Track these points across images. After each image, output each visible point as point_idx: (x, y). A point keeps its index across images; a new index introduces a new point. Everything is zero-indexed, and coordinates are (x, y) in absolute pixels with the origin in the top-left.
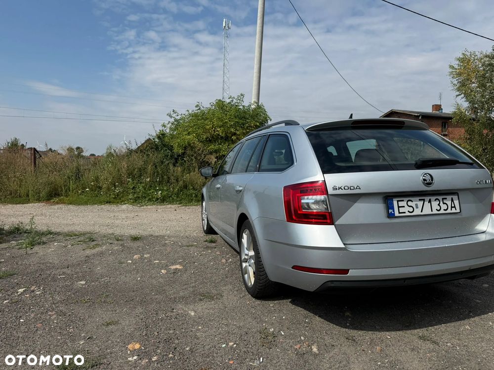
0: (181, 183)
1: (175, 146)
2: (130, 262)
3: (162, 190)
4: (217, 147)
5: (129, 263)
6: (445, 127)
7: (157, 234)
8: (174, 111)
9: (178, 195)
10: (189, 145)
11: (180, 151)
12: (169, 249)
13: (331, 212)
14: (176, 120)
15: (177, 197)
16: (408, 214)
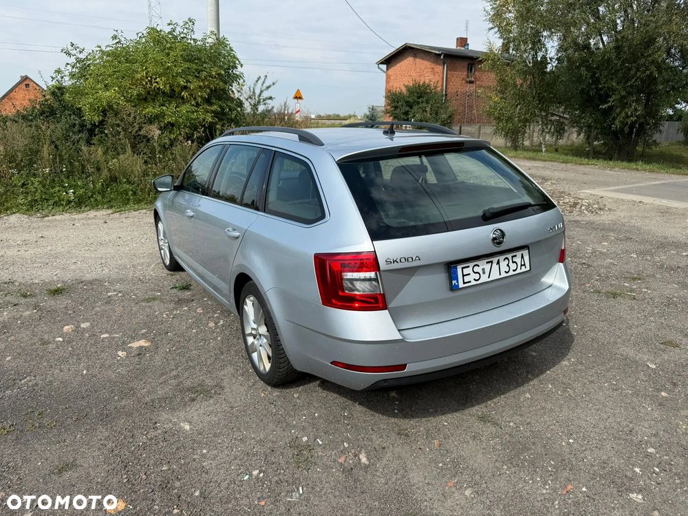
0: (105, 173)
1: (86, 109)
2: (61, 339)
3: (75, 187)
4: (157, 110)
5: (59, 341)
6: (471, 70)
7: (88, 277)
8: (72, 44)
9: (102, 192)
10: (111, 107)
11: (97, 119)
12: (119, 309)
13: (384, 294)
14: (79, 60)
15: (103, 197)
16: (474, 283)
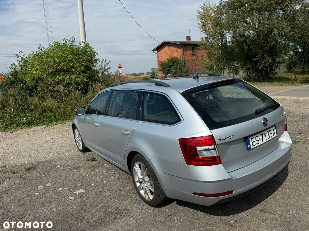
0: (40, 109)
1: (28, 80)
2: (38, 193)
3: (26, 116)
4: (61, 78)
5: (37, 195)
6: (194, 50)
7: (43, 160)
8: (20, 52)
9: (39, 118)
10: (40, 78)
11: (33, 84)
12: (64, 175)
13: (219, 156)
14: (22, 59)
15: (40, 120)
16: (257, 145)
